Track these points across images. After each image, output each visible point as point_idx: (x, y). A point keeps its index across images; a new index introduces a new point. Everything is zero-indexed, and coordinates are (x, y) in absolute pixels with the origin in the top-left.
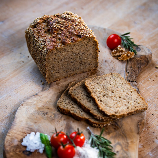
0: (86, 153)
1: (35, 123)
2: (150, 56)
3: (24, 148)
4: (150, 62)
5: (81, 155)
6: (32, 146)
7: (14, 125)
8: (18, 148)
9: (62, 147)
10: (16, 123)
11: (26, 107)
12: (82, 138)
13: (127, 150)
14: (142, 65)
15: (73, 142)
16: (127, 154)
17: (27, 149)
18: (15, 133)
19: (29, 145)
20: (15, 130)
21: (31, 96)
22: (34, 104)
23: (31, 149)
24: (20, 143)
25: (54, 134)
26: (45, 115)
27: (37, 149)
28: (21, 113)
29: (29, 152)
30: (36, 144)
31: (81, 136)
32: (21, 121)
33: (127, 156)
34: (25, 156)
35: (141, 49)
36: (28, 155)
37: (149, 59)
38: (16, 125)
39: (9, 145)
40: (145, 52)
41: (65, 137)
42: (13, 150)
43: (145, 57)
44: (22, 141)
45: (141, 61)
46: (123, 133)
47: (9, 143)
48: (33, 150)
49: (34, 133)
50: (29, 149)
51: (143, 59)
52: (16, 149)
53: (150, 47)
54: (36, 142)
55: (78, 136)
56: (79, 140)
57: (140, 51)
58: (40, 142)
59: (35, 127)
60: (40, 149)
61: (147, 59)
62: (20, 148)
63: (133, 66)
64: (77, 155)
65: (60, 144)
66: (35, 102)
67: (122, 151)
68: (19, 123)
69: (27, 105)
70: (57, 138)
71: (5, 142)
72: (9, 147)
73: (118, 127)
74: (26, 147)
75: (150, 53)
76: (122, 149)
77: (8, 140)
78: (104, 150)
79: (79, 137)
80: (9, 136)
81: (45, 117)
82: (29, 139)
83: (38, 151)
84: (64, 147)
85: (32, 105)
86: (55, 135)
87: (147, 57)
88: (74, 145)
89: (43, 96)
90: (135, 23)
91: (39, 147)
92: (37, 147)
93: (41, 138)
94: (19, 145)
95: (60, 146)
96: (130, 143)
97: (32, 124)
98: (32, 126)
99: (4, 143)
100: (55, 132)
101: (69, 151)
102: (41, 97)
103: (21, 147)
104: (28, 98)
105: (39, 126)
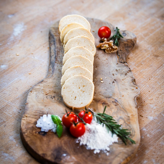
0: (95, 129)
1: (46, 106)
2: (135, 39)
3: (39, 129)
4: (135, 45)
5: (91, 131)
6: (45, 127)
7: (27, 110)
8: (34, 129)
9: (73, 125)
10: (28, 108)
11: (35, 93)
12: (90, 116)
13: (129, 123)
14: (129, 48)
15: (83, 120)
16: (130, 127)
17: (42, 130)
18: (29, 117)
19: (43, 126)
20: (29, 114)
21: (38, 83)
22: (42, 90)
23: (45, 130)
24: (35, 125)
25: (65, 114)
26: (53, 99)
27: (51, 129)
28: (31, 99)
29: (44, 132)
30: (49, 124)
31: (89, 114)
32: (32, 106)
33: (130, 128)
34: (41, 136)
35: (127, 34)
36: (44, 135)
37: (134, 42)
38: (29, 109)
39: (26, 128)
40: (131, 36)
41: (75, 116)
42: (30, 132)
43: (131, 40)
44: (36, 123)
45: (128, 44)
46: (123, 109)
47: (25, 126)
48: (47, 130)
49: (46, 115)
50: (43, 130)
51: (130, 43)
52: (32, 131)
53: (142, 35)
54: (49, 123)
55: (86, 114)
56: (87, 118)
57: (126, 36)
58: (52, 122)
59: (46, 110)
60: (53, 128)
61: (133, 42)
62: (36, 130)
63: (122, 50)
64: (87, 131)
65: (72, 122)
66: (42, 88)
67: (125, 124)
68: (31, 108)
69: (36, 91)
70: (68, 118)
71: (22, 126)
72: (26, 129)
73: (118, 103)
74: (40, 128)
75: (135, 37)
76: (125, 122)
77: (24, 123)
78: (110, 125)
79: (87, 116)
80: (24, 120)
81: (53, 100)
82: (42, 121)
83: (51, 131)
84: (75, 125)
85: (39, 90)
86: (66, 116)
87: (133, 40)
88: (84, 122)
89: (48, 82)
90: (129, 14)
91: (52, 127)
92: (50, 128)
93: (53, 119)
94: (34, 127)
95: (72, 124)
96: (130, 117)
97: (43, 107)
98: (43, 109)
99: (20, 126)
100: (65, 113)
101: (80, 128)
102: (47, 83)
103: (36, 128)
104: (36, 85)
105: (49, 109)
